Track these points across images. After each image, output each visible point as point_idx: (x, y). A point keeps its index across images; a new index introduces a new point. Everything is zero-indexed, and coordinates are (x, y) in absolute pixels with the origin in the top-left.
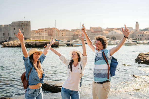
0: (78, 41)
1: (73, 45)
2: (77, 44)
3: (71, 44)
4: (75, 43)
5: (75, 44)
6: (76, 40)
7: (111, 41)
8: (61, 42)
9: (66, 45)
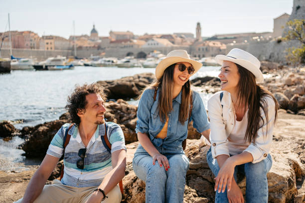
0: (59, 60)
1: (49, 68)
2: (58, 66)
3: (44, 67)
4: (53, 64)
5: (54, 66)
6: (56, 57)
7: (130, 59)
8: (24, 61)
9: (33, 68)
